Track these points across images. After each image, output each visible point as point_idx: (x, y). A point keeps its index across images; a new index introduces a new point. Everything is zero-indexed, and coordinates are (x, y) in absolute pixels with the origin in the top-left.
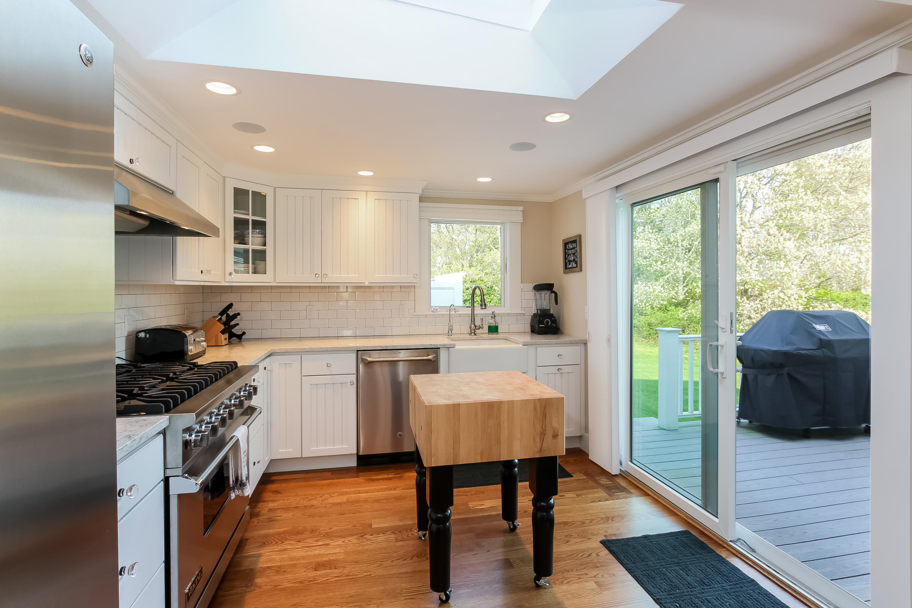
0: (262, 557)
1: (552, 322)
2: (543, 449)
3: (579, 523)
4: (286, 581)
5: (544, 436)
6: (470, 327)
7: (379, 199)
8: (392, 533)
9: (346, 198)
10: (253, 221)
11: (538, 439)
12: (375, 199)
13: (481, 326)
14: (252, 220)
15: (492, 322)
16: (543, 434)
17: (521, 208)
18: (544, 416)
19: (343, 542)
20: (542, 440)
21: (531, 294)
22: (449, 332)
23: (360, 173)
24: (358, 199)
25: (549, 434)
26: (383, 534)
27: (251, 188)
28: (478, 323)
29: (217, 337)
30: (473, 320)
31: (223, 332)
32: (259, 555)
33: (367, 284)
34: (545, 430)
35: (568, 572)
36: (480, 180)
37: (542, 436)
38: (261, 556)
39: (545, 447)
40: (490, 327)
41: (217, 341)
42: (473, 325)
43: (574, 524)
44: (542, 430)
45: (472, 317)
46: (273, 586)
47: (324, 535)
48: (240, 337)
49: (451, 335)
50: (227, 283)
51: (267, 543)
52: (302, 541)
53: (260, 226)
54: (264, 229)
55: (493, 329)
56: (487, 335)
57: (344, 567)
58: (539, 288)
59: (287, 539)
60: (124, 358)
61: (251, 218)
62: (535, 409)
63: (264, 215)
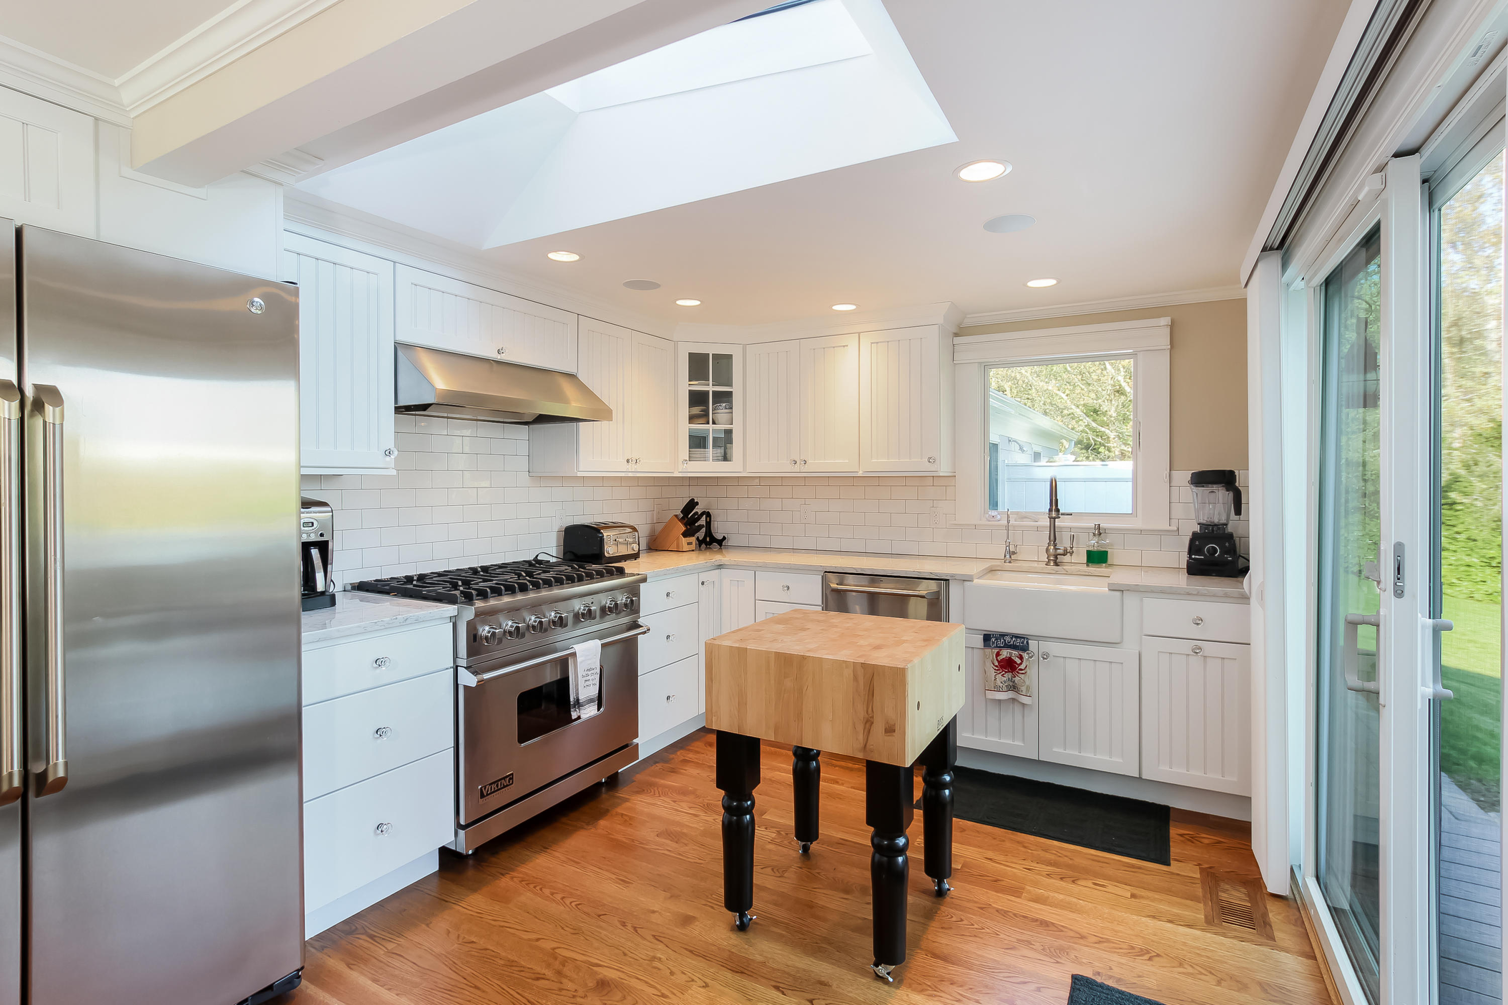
0: (627, 803)
1: (1225, 551)
2: (868, 746)
3: (1072, 934)
4: (622, 834)
5: (871, 726)
6: (1047, 550)
7: (877, 343)
8: (776, 832)
9: (832, 347)
10: (715, 393)
11: (860, 728)
12: (872, 343)
13: (1069, 549)
14: (713, 391)
15: (1093, 544)
16: (869, 722)
17: (1165, 321)
18: (871, 693)
19: (714, 820)
20: (868, 732)
21: (1188, 493)
22: (1005, 556)
23: (837, 308)
24: (847, 346)
25: (878, 728)
26: (766, 829)
27: (711, 350)
28: (1064, 543)
29: (678, 538)
30: (1053, 539)
31: (685, 535)
32: (627, 800)
33: (860, 474)
34: (872, 717)
35: (951, 984)
36: (1033, 284)
37: (868, 725)
38: (628, 801)
39: (873, 745)
40: (1089, 553)
41: (678, 546)
42: (1052, 547)
43: (1062, 931)
44: (867, 716)
45: (1050, 531)
46: (607, 833)
47: (704, 805)
48: (720, 542)
49: (1010, 562)
50: (681, 474)
51: (646, 791)
52: (677, 802)
53: (724, 398)
54: (731, 402)
55: (1097, 558)
56: (1084, 567)
57: (685, 844)
58: (1201, 479)
59: (666, 795)
60: (555, 556)
61: (711, 388)
62: (856, 678)
63: (730, 384)
